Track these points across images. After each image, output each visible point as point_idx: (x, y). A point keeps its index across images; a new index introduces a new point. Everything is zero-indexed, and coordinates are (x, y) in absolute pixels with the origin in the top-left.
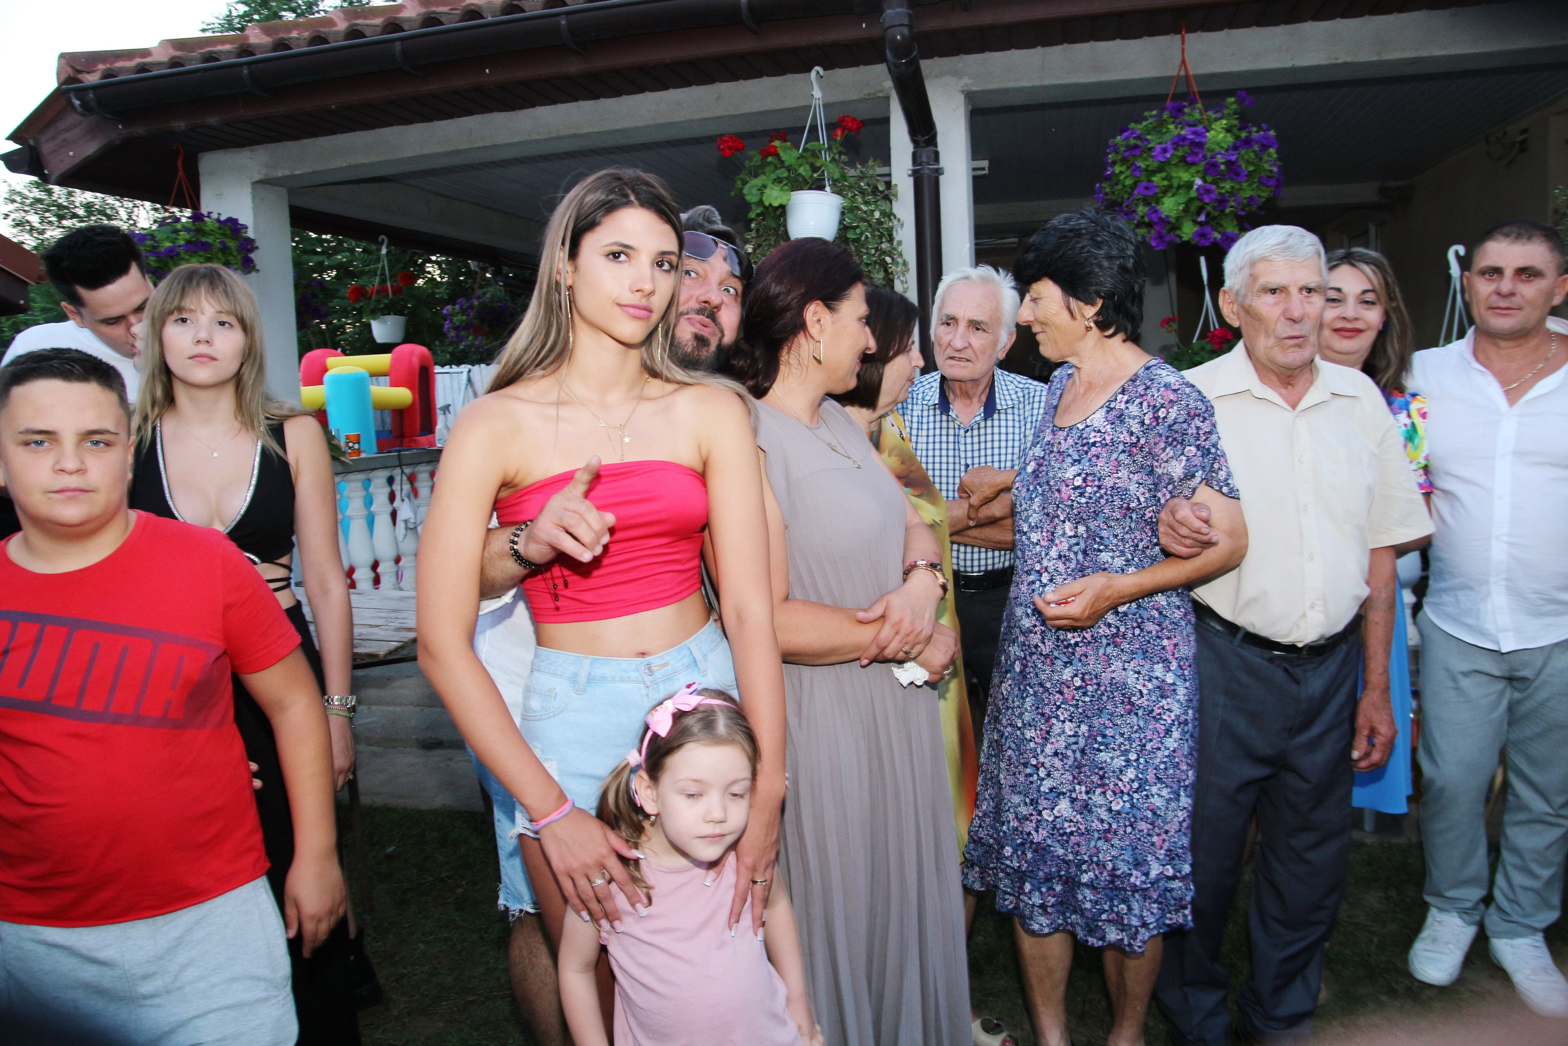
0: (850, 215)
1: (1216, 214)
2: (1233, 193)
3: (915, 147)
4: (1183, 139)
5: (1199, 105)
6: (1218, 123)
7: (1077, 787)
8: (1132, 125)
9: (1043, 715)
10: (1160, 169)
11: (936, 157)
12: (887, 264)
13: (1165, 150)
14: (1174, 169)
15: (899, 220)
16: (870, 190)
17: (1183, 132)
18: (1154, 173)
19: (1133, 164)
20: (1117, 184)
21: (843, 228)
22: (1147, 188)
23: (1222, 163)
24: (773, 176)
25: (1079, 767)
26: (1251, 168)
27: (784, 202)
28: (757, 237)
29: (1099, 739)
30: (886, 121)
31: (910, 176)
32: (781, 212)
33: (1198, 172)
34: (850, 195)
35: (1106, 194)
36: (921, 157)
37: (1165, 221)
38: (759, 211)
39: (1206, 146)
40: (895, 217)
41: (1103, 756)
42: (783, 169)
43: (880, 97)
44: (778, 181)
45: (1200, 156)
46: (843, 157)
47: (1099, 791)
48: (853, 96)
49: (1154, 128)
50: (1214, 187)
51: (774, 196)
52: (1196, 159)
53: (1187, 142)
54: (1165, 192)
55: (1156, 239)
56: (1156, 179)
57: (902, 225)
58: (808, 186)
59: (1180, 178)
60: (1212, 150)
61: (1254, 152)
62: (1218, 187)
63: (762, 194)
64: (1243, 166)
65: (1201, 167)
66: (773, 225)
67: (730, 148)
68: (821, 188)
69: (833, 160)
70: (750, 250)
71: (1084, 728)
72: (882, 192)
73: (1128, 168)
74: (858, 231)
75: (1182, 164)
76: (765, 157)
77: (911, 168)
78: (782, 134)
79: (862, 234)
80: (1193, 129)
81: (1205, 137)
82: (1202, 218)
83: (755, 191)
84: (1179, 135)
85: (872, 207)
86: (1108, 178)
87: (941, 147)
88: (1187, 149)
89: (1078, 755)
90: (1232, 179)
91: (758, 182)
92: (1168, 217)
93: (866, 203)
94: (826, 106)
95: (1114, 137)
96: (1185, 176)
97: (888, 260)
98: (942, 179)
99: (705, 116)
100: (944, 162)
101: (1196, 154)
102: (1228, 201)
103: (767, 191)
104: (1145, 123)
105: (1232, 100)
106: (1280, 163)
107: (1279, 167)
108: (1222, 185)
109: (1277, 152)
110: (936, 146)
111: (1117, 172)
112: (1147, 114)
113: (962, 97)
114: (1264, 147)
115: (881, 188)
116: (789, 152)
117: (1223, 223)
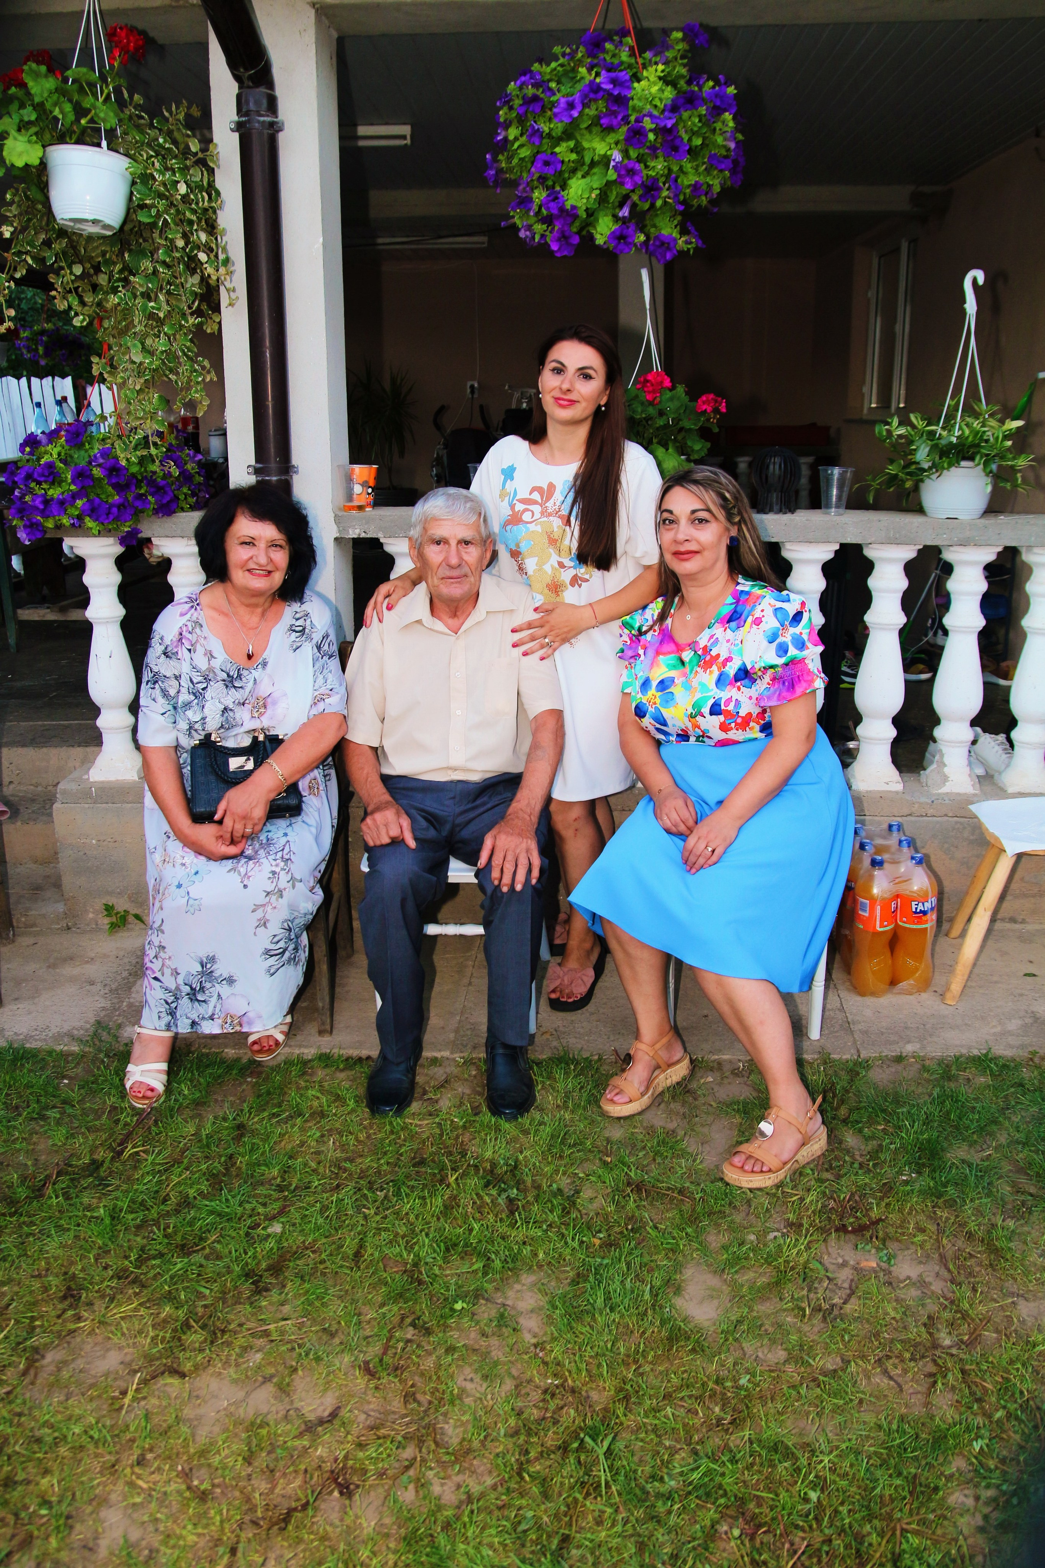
0: (141, 188)
1: (645, 206)
2: (669, 177)
3: (240, 88)
4: (598, 89)
5: (631, 41)
6: (652, 69)
8: (536, 67)
10: (567, 135)
11: (272, 105)
12: (202, 264)
13: (572, 106)
14: (588, 136)
16: (176, 150)
17: (600, 80)
18: (558, 140)
19: (532, 126)
20: (513, 156)
21: (132, 208)
22: (548, 164)
23: (651, 130)
24: (17, 119)
26: (698, 142)
27: (40, 162)
28: (20, 214)
31: (232, 130)
32: (37, 176)
33: (617, 141)
35: (501, 170)
36: (247, 103)
37: (571, 214)
38: (3, 172)
39: (631, 103)
40: (218, 194)
42: (32, 108)
43: (193, 6)
44: (22, 127)
45: (621, 117)
49: (566, 73)
50: (639, 166)
51: (21, 151)
52: (615, 122)
53: (604, 96)
54: (574, 171)
55: (559, 240)
56: (561, 149)
58: (74, 138)
59: (593, 150)
60: (639, 110)
61: (700, 116)
62: (646, 167)
63: (3, 147)
64: (686, 138)
65: (623, 132)
68: (99, 145)
70: (7, 235)
72: (197, 154)
73: (525, 132)
74: (154, 212)
75: (598, 129)
76: (6, 89)
77: (236, 118)
79: (158, 215)
80: (615, 75)
81: (630, 88)
82: (625, 212)
84: (593, 83)
87: (279, 91)
88: (601, 105)
90: (667, 156)
92: (574, 207)
94: (109, 13)
95: (509, 84)
96: (600, 147)
97: (203, 257)
98: (282, 137)
100: (285, 113)
101: (616, 114)
102: (660, 189)
103: (9, 143)
104: (554, 65)
105: (679, 35)
106: (740, 136)
107: (738, 143)
108: (652, 164)
109: (734, 119)
110: (270, 85)
111: (511, 137)
112: (557, 49)
113: (312, 13)
114: (716, 111)
115: (194, 149)
116: (42, 81)
117: (657, 221)
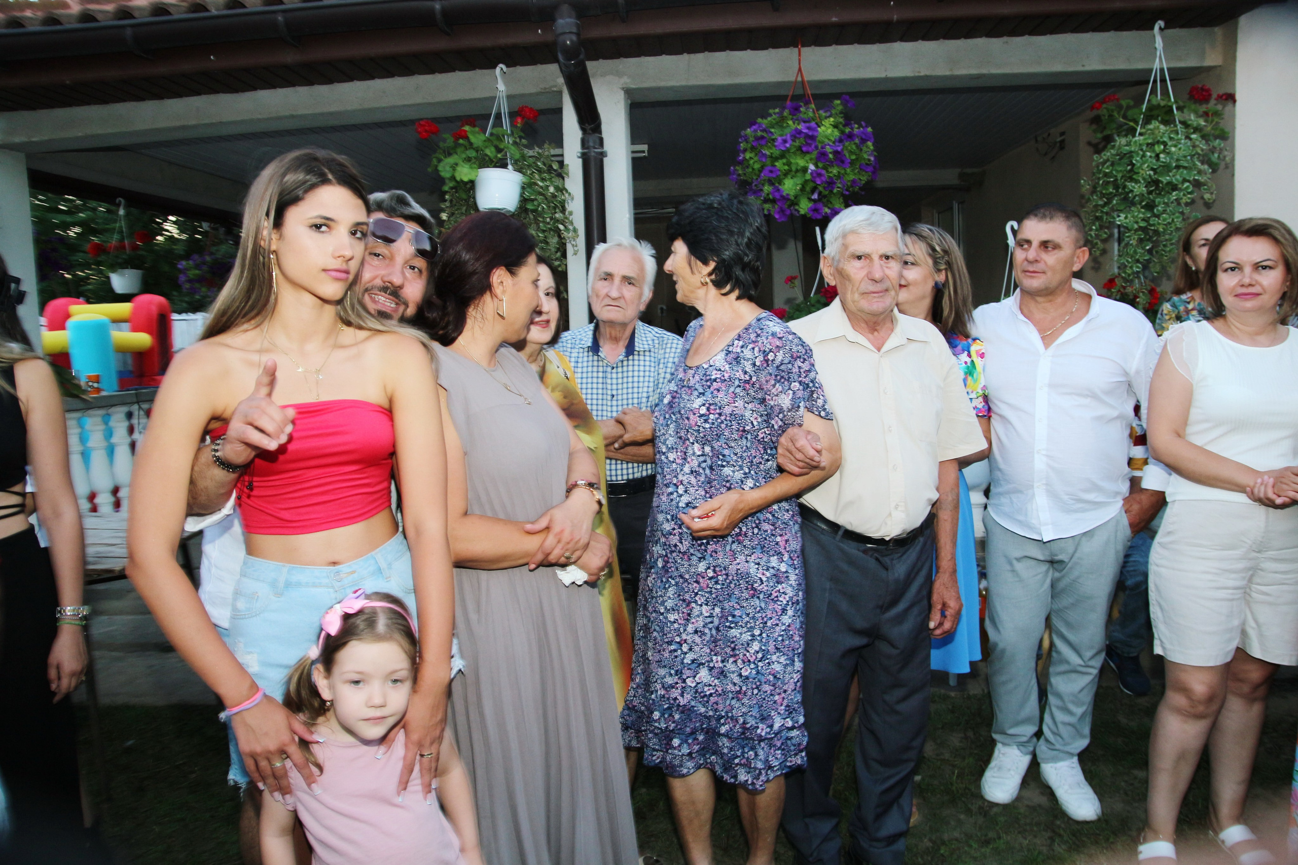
0: (528, 190)
1: (827, 193)
2: (840, 176)
3: (583, 134)
4: (799, 132)
5: (813, 106)
6: (827, 121)
7: (714, 659)
8: (759, 120)
9: (683, 601)
10: (782, 156)
11: (601, 142)
12: (560, 230)
13: (785, 141)
14: (793, 156)
15: (570, 194)
16: (545, 168)
17: (799, 127)
18: (777, 159)
19: (760, 152)
20: (748, 167)
21: (524, 200)
22: (771, 171)
23: (831, 153)
24: (464, 156)
25: (715, 641)
26: (853, 157)
27: (472, 177)
28: (451, 207)
29: (730, 618)
30: (559, 111)
31: (579, 157)
32: (470, 187)
33: (811, 159)
34: (529, 173)
35: (739, 175)
36: (588, 142)
37: (785, 198)
38: (452, 184)
39: (818, 139)
40: (567, 191)
41: (734, 632)
42: (472, 150)
43: (554, 92)
44: (468, 160)
45: (813, 146)
46: (523, 141)
47: (731, 660)
48: (533, 90)
49: (777, 123)
50: (824, 172)
51: (464, 173)
52: (810, 149)
53: (803, 135)
54: (786, 174)
55: (779, 213)
56: (779, 164)
57: (573, 199)
58: (493, 164)
59: (797, 164)
60: (822, 142)
61: (856, 144)
62: (827, 172)
63: (454, 170)
64: (847, 155)
65: (814, 154)
66: (464, 196)
69: (515, 143)
70: (446, 218)
71: (717, 610)
72: (556, 171)
73: (756, 155)
74: (536, 203)
75: (799, 152)
76: (457, 139)
77: (580, 151)
78: (472, 120)
79: (539, 205)
80: (807, 124)
81: (817, 131)
82: (815, 196)
83: (448, 168)
84: (796, 129)
85: (548, 183)
86: (741, 163)
87: (605, 135)
88: (802, 140)
89: (713, 632)
90: (838, 166)
91: (451, 160)
92: (788, 195)
93: (543, 180)
94: (509, 97)
95: (745, 130)
96: (801, 162)
97: (561, 227)
98: (605, 160)
99: (406, 103)
100: (608, 146)
101: (810, 145)
102: (835, 183)
103: (459, 169)
104: (769, 119)
105: (838, 102)
106: (875, 153)
107: (875, 157)
108: (830, 170)
109: (873, 145)
110: (600, 133)
111: (747, 157)
112: (771, 111)
113: (622, 93)
114: (863, 141)
115: (555, 167)
116: (477, 135)
117: (831, 200)
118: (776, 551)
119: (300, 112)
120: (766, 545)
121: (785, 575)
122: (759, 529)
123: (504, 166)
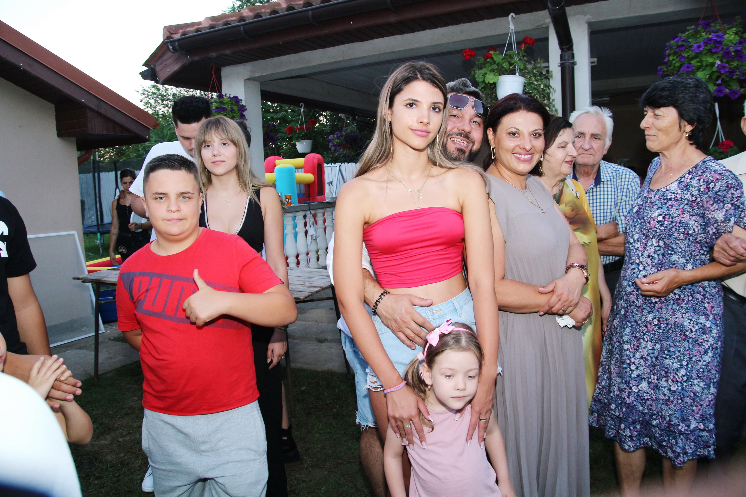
0: (528, 87)
1: (728, 79)
2: (737, 67)
3: (562, 52)
4: (710, 40)
5: (720, 21)
6: (730, 30)
7: (652, 376)
8: (681, 34)
9: (636, 337)
10: (696, 57)
11: (573, 56)
13: (699, 47)
14: (705, 56)
15: (553, 89)
16: (538, 74)
17: (710, 36)
18: (692, 59)
19: (680, 55)
20: (670, 66)
22: (688, 67)
23: (733, 52)
24: (490, 68)
25: (654, 366)
27: (495, 81)
29: (666, 352)
30: (547, 39)
31: (559, 66)
32: (494, 86)
33: (718, 57)
34: (528, 77)
35: (664, 72)
36: (565, 56)
38: (483, 86)
39: (724, 43)
40: (551, 87)
41: (668, 362)
42: (495, 65)
43: (544, 27)
44: (493, 71)
45: (720, 48)
46: (525, 58)
47: (664, 379)
48: (530, 27)
49: (692, 35)
50: (727, 65)
51: (490, 78)
52: (718, 50)
53: (713, 41)
54: (698, 69)
56: (693, 62)
57: (555, 91)
58: (507, 73)
59: (707, 61)
60: (727, 45)
62: (730, 65)
63: (484, 77)
65: (721, 54)
66: (490, 93)
67: (469, 55)
68: (515, 74)
69: (520, 60)
71: (658, 346)
72: (544, 75)
73: (677, 57)
75: (709, 53)
76: (485, 60)
77: (560, 62)
78: (494, 48)
80: (716, 34)
81: (724, 38)
82: (719, 82)
83: (481, 76)
84: (708, 38)
85: (540, 83)
86: (666, 63)
87: (575, 51)
88: (712, 45)
89: (654, 360)
90: (738, 60)
91: (482, 71)
93: (537, 81)
94: (515, 33)
95: (669, 41)
96: (710, 60)
98: (576, 67)
99: (456, 40)
100: (577, 58)
101: (718, 48)
102: (735, 72)
103: (487, 76)
104: (687, 33)
105: (739, 17)
108: (732, 63)
110: (572, 50)
111: (671, 59)
112: (689, 28)
113: (586, 25)
115: (544, 73)
116: (498, 56)
117: (731, 84)
118: (704, 313)
119: (397, 50)
120: (697, 308)
121: (710, 329)
122: (693, 298)
123: (513, 72)
